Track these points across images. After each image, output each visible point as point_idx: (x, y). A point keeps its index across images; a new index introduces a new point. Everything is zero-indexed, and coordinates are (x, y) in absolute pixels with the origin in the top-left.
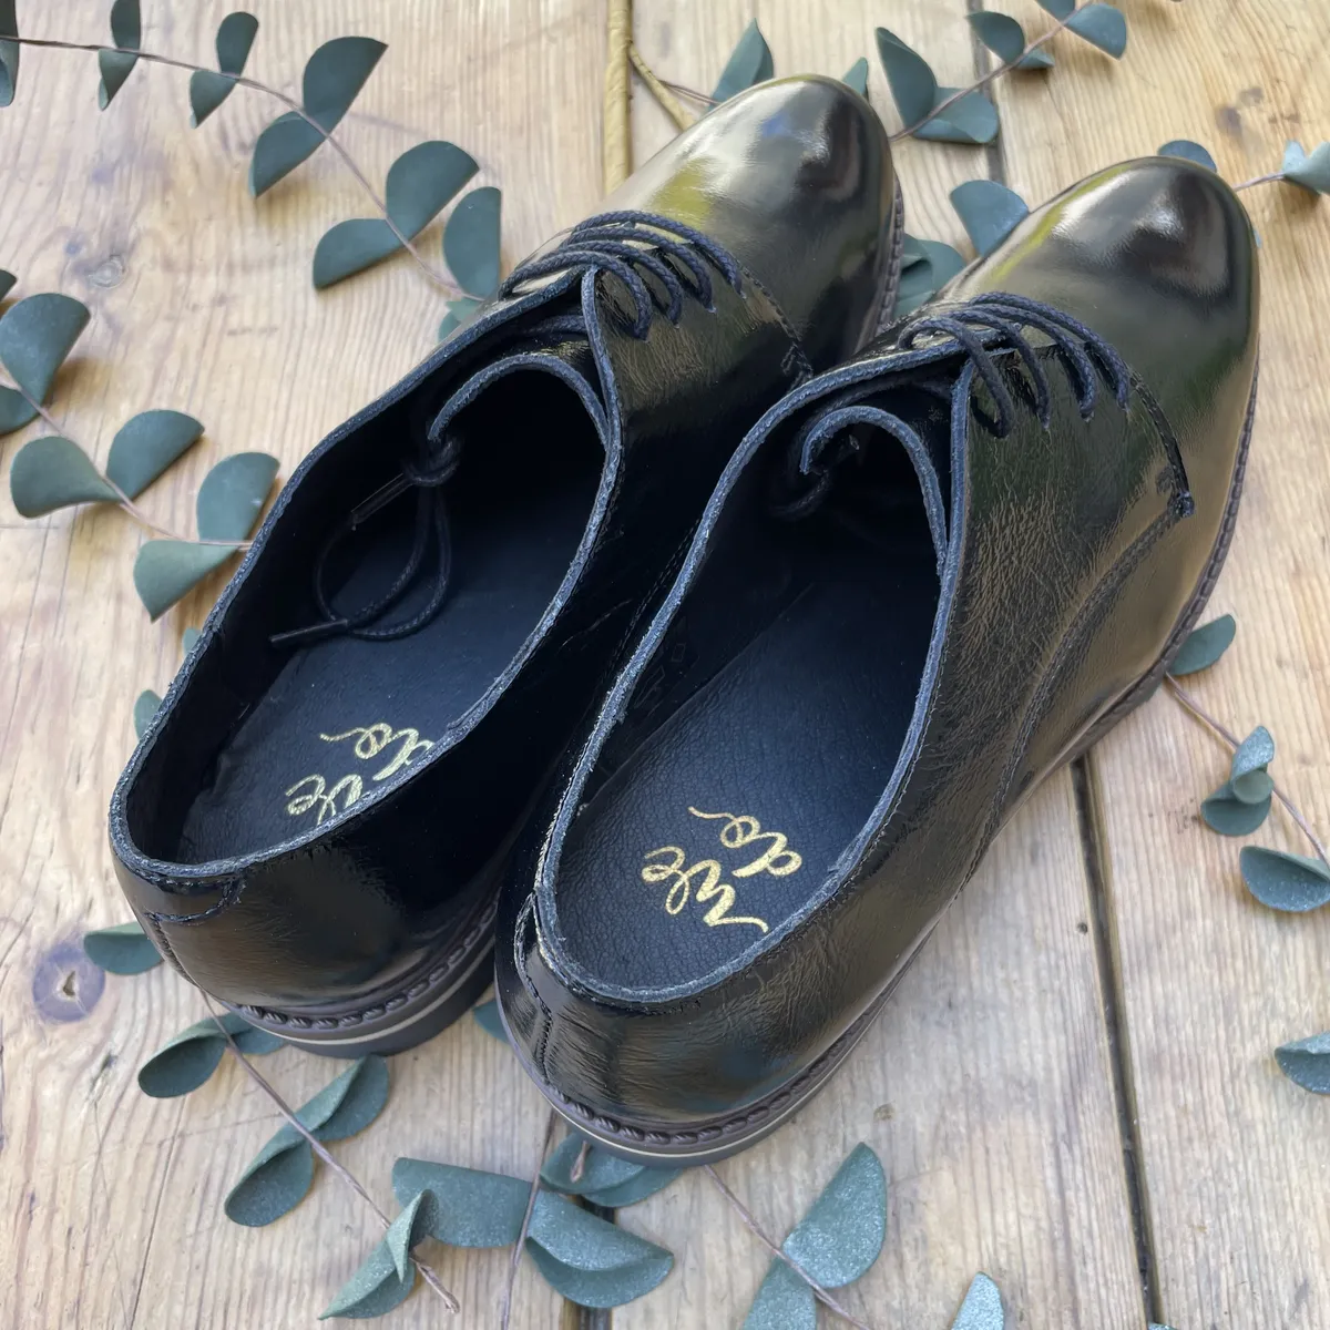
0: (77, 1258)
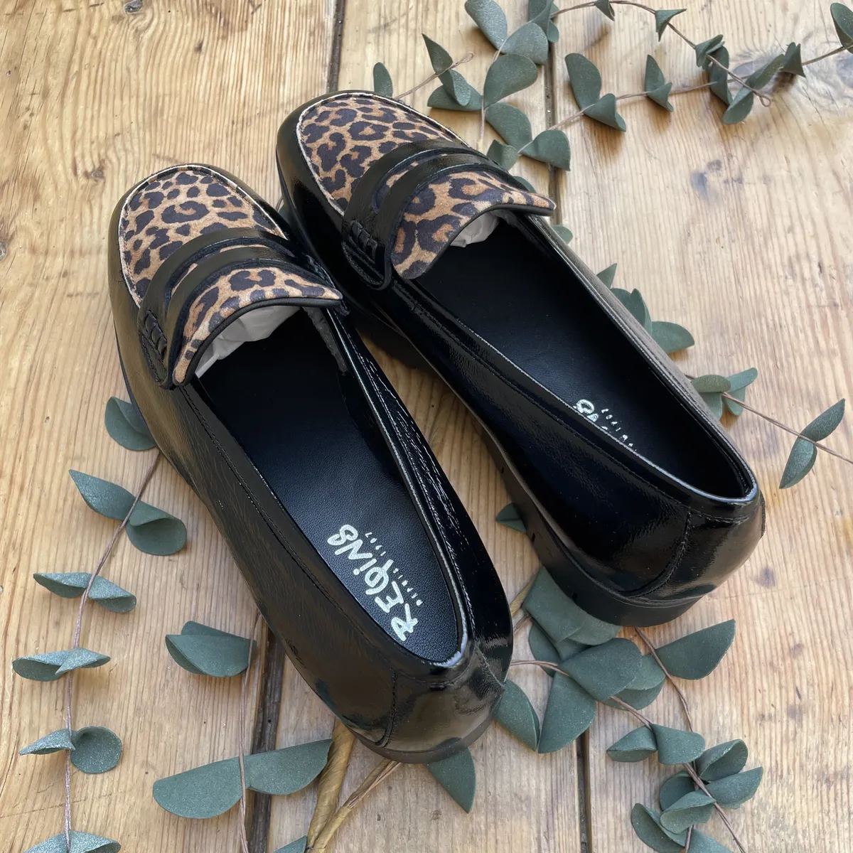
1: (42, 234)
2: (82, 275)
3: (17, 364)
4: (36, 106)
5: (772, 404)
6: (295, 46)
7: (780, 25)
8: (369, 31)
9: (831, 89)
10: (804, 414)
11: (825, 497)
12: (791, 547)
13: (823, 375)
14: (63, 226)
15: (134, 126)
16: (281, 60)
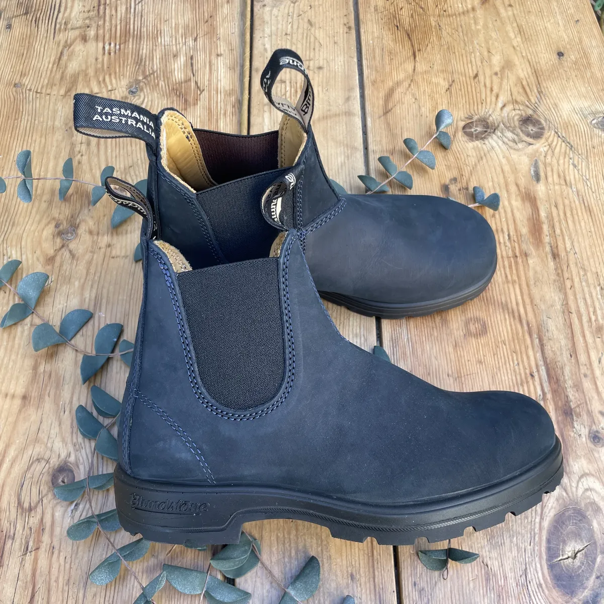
0: (68, 566)
1: (95, 224)
2: (118, 246)
3: (88, 296)
4: (84, 151)
5: (484, 309)
6: (225, 114)
7: (488, 100)
8: (265, 105)
9: (516, 137)
10: (500, 314)
11: (510, 357)
12: (493, 382)
13: (509, 293)
14: (106, 219)
15: (139, 161)
16: (218, 122)
